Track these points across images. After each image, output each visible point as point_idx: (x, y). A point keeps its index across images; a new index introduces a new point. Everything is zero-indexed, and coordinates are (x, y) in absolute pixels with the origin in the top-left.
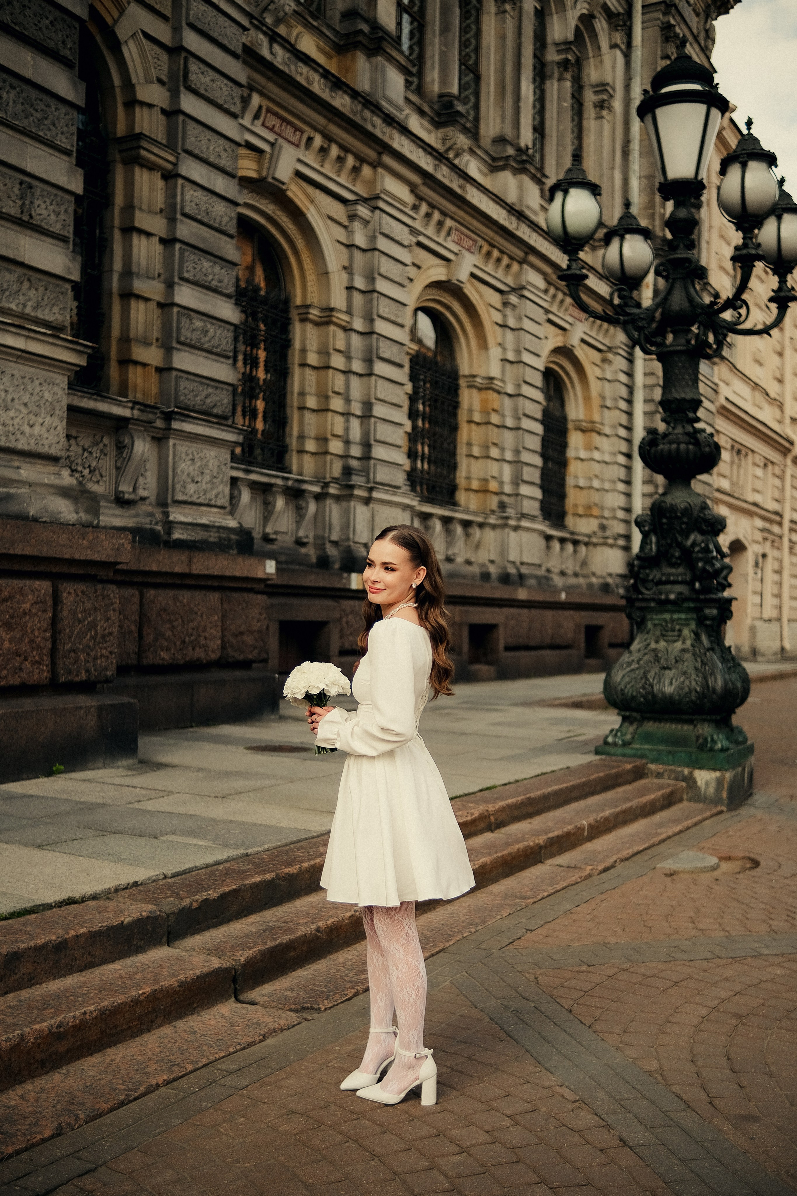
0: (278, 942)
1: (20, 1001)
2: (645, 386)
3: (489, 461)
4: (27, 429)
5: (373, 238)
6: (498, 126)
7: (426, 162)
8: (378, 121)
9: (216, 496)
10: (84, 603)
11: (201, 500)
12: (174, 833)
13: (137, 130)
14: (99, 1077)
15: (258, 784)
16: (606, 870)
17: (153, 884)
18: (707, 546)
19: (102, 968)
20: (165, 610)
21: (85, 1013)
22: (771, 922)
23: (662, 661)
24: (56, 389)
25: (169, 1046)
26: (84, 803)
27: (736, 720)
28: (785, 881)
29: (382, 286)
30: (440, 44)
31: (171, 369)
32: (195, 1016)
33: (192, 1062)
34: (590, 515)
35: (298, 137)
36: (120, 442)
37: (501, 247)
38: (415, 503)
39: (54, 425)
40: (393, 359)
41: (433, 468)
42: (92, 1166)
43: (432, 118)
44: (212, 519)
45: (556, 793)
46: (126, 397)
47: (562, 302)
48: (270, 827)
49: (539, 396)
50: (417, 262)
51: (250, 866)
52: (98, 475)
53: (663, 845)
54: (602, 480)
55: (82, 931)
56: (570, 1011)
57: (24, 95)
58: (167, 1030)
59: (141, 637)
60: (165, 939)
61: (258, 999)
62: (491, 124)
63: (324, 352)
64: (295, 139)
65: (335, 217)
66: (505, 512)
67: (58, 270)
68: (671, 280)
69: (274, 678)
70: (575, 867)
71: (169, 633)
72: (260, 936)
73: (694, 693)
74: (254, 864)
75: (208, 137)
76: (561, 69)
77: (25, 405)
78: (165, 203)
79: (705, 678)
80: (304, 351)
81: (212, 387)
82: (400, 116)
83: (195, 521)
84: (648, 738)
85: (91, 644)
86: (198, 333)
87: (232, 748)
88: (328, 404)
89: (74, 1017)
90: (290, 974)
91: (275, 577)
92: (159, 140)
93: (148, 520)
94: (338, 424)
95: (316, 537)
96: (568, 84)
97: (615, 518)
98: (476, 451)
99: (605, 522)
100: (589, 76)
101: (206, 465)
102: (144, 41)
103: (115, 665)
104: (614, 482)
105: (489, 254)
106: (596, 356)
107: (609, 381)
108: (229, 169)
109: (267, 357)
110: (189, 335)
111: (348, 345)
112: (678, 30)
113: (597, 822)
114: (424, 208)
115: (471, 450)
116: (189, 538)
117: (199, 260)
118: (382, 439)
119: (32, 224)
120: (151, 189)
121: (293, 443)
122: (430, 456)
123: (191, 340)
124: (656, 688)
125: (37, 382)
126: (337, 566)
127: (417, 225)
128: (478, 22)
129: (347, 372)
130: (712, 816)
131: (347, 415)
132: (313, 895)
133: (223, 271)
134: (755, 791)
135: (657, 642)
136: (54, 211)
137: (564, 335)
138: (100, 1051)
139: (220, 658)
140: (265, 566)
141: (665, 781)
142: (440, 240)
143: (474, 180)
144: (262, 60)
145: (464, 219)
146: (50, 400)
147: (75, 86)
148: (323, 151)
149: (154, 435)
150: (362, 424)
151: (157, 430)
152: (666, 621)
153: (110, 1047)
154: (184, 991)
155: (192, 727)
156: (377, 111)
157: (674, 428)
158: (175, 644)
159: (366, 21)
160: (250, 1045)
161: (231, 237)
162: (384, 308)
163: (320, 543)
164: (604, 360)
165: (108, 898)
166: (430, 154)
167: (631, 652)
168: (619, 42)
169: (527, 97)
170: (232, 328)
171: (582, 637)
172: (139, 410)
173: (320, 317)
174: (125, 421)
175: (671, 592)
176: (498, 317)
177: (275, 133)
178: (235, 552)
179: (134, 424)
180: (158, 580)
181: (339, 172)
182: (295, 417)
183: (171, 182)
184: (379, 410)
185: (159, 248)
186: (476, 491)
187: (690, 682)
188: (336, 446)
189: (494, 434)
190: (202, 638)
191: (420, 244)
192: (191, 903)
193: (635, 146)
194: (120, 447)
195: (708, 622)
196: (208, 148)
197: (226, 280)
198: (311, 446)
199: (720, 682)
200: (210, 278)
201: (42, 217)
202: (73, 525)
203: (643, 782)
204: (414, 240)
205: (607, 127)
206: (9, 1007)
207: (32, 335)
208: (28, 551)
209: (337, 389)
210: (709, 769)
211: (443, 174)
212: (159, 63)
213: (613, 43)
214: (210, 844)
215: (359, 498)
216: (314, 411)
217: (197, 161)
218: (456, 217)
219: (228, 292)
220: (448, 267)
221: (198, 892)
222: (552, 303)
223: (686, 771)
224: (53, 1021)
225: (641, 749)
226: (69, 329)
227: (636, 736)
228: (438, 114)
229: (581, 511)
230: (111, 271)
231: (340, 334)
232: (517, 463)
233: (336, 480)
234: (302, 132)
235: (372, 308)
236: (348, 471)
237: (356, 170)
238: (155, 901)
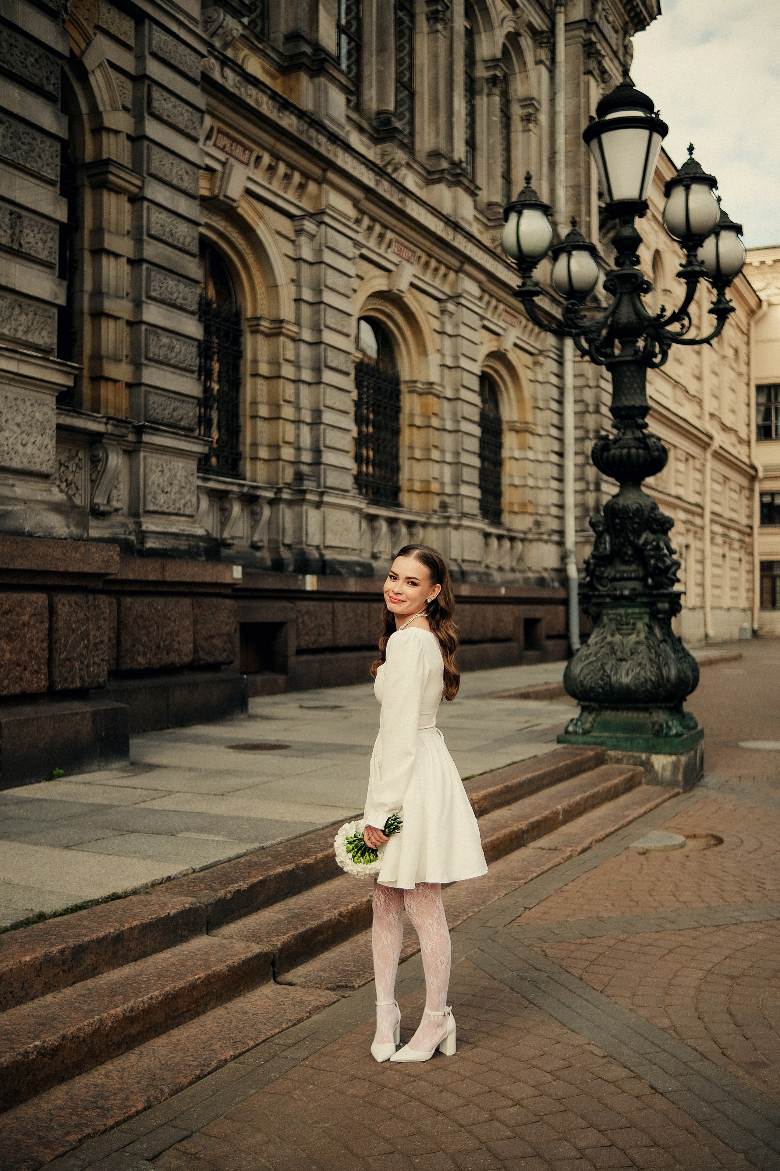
0: (308, 927)
1: (88, 989)
2: (575, 388)
3: (431, 463)
4: (20, 448)
5: (319, 252)
6: (433, 140)
7: (368, 178)
8: (323, 139)
9: (185, 506)
10: (76, 613)
11: (171, 510)
12: (188, 830)
13: (105, 156)
14: (171, 1055)
15: (251, 781)
16: (584, 851)
17: (185, 878)
18: (658, 544)
19: (154, 956)
20: (141, 617)
21: (151, 998)
22: (744, 893)
23: (618, 653)
24: (46, 409)
25: (226, 1025)
26: (92, 804)
27: (687, 707)
28: (751, 855)
29: (328, 297)
30: (378, 64)
31: (140, 384)
32: (242, 998)
33: (252, 1039)
34: (524, 513)
35: (247, 156)
36: (95, 456)
37: (438, 257)
38: (363, 506)
39: (45, 443)
40: (340, 368)
41: (377, 471)
42: (186, 1133)
43: (371, 135)
44: (182, 528)
45: (530, 781)
46: (99, 413)
47: (496, 308)
48: (276, 821)
49: (476, 399)
50: (360, 273)
51: (269, 858)
52: (74, 488)
53: (631, 825)
54: (536, 479)
55: (135, 923)
56: (581, 979)
57: (12, 129)
58: (219, 1012)
59: (119, 643)
60: (204, 929)
61: (295, 980)
62: (426, 138)
63: (275, 363)
64: (245, 158)
65: (284, 232)
66: (446, 512)
67: (46, 296)
68: (618, 295)
69: (243, 679)
70: (556, 849)
71: (145, 639)
72: (289, 923)
73: (649, 682)
74: (271, 856)
75: (171, 161)
76: (490, 85)
77: (18, 425)
78: (132, 225)
79: (659, 668)
80: (255, 362)
81: (179, 401)
82: (341, 133)
83: (165, 530)
84: (606, 726)
85: (84, 653)
86: (165, 349)
87: (215, 748)
88: (279, 413)
89: (143, 1002)
90: (319, 957)
91: (241, 582)
92: (125, 164)
93: (122, 531)
94: (289, 432)
95: (270, 541)
96: (497, 99)
97: (548, 514)
98: (418, 454)
99: (539, 518)
100: (515, 91)
101: (175, 476)
102: (110, 70)
103: (106, 672)
104: (547, 480)
105: (427, 264)
106: (528, 359)
107: (540, 383)
108: (191, 192)
109: (220, 369)
110: (156, 351)
111: (298, 355)
112: (599, 47)
113: (570, 806)
114: (366, 222)
115: (413, 453)
116: (161, 546)
117: (165, 279)
118: (331, 445)
119: (21, 252)
120: (119, 212)
121: (247, 451)
122: (374, 460)
123: (159, 356)
124: (613, 679)
125: (28, 403)
126: (291, 568)
127: (359, 238)
128: (411, 41)
129: (297, 381)
130: (670, 798)
131: (297, 422)
132: (327, 883)
133: (187, 289)
134: (705, 774)
135: (613, 635)
136: (41, 239)
137: (498, 340)
138: (165, 1032)
139: (192, 661)
140: (232, 571)
141: (624, 766)
142: (381, 251)
143: (413, 194)
144: (214, 83)
145: (403, 231)
146: (41, 420)
147: (58, 119)
148: (272, 169)
149: (125, 448)
150: (311, 430)
151: (128, 444)
152: (620, 615)
153: (173, 1029)
154: (232, 975)
155: (168, 728)
156: (322, 130)
157: (624, 434)
158: (151, 650)
159: (309, 43)
160: (299, 1021)
161: (193, 255)
162: (331, 318)
163: (275, 546)
164: (536, 363)
165: (147, 893)
166: (371, 169)
167: (588, 646)
168: (543, 58)
169: (460, 112)
170: (196, 343)
171: (521, 629)
172: (113, 425)
173: (271, 329)
174: (99, 435)
175: (625, 588)
176: (436, 325)
177: (226, 152)
178: (204, 558)
179: (108, 439)
180: (134, 588)
181: (286, 189)
182: (248, 425)
183: (137, 204)
184: (328, 417)
185: (127, 268)
186: (419, 492)
187: (646, 672)
188: (287, 453)
189: (435, 437)
190: (176, 643)
191: (362, 257)
192: (226, 894)
193: (561, 158)
194: (95, 461)
195: (661, 616)
196: (171, 172)
197: (189, 299)
198: (263, 453)
199: (673, 672)
200: (175, 296)
201: (30, 245)
202: (65, 539)
203: (603, 768)
204: (358, 252)
205: (534, 139)
206: (80, 995)
207: (23, 358)
208: (26, 565)
209: (287, 397)
210: (664, 754)
211: (384, 189)
212: (124, 90)
213: (538, 59)
214: (225, 839)
215: (311, 502)
216: (265, 419)
217: (162, 185)
218: (396, 229)
219: (192, 309)
220: (389, 278)
221: (229, 884)
222: (486, 309)
223: (644, 756)
224: (125, 1007)
225: (600, 737)
226: (56, 351)
227: (595, 725)
228: (377, 130)
229: (516, 509)
230: (82, 291)
231: (290, 345)
232: (457, 464)
233: (288, 486)
234: (251, 151)
235: (319, 319)
236: (299, 477)
237: (302, 187)
238: (192, 894)
